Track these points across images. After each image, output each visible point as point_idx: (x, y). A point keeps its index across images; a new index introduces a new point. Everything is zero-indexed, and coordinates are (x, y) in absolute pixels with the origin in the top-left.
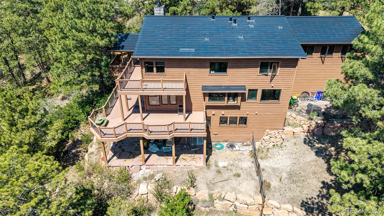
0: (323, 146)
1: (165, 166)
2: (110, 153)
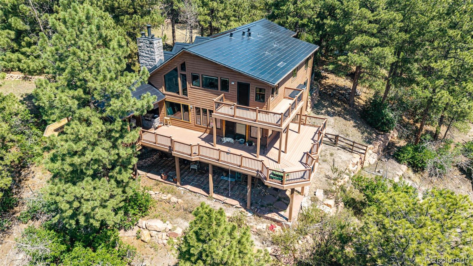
0: (325, 110)
2: (269, 215)
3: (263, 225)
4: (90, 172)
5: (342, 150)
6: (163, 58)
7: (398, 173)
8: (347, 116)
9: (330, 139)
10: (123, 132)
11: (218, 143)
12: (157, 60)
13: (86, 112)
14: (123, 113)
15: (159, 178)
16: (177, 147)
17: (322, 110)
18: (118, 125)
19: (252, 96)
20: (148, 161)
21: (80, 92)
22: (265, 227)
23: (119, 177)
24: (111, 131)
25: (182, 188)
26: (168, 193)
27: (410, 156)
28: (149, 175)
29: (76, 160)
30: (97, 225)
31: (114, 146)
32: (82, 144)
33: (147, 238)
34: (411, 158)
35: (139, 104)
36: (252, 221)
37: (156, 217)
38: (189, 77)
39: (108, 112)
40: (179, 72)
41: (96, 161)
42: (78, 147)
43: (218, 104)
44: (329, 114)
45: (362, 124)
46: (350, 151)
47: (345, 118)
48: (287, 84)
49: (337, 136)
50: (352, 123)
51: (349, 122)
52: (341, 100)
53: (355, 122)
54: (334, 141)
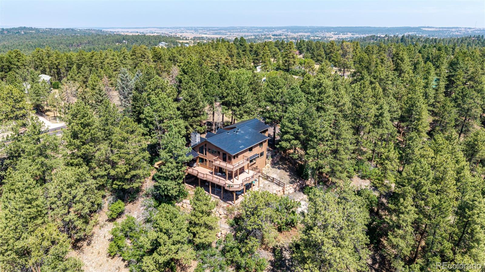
0: (278, 166)
2: (228, 202)
3: (225, 205)
4: (171, 178)
5: (276, 184)
6: (200, 141)
7: (300, 198)
8: (288, 170)
9: (271, 179)
10: (181, 167)
11: (215, 174)
12: (197, 142)
13: (172, 160)
14: (182, 161)
15: (193, 187)
16: (199, 174)
18: (180, 165)
19: (227, 158)
20: (190, 180)
21: (171, 154)
23: (178, 182)
24: (178, 166)
28: (190, 185)
29: (167, 174)
30: (170, 195)
31: (178, 171)
32: (170, 169)
33: (185, 207)
34: (308, 192)
35: (188, 158)
36: (222, 203)
38: (207, 149)
39: (178, 161)
40: (204, 147)
41: (172, 175)
42: (168, 170)
43: (215, 160)
44: (279, 168)
45: (294, 175)
46: (279, 185)
47: (286, 171)
48: (245, 154)
49: (273, 178)
50: (288, 173)
51: (287, 173)
52: (290, 162)
53: (290, 173)
54: (273, 180)
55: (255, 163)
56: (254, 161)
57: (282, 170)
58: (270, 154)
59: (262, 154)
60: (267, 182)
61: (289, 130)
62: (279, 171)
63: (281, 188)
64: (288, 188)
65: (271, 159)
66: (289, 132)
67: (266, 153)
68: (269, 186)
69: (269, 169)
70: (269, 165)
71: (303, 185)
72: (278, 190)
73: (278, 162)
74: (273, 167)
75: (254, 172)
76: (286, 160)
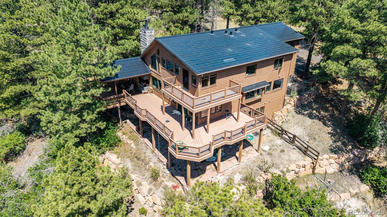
0: (309, 112)
1: (234, 167)
2: (179, 178)
3: (170, 184)
5: (298, 150)
7: (351, 190)
8: (329, 122)
9: (289, 137)
11: (169, 113)
12: (148, 45)
15: (135, 128)
16: (137, 109)
17: (305, 111)
19: (190, 81)
22: (171, 185)
25: (142, 140)
26: (132, 140)
27: (375, 178)
28: (132, 125)
34: (375, 180)
36: (167, 177)
37: (116, 153)
38: (161, 60)
40: (157, 55)
44: (310, 116)
45: (343, 134)
46: (305, 153)
47: (325, 124)
48: (235, 78)
49: (295, 136)
50: (330, 129)
51: (326, 128)
52: (335, 107)
53: (334, 130)
54: (293, 140)
55: (259, 100)
56: (257, 97)
57: (317, 121)
58: (295, 87)
59: (277, 85)
60: (279, 141)
61: (351, 34)
62: (309, 121)
63: (308, 161)
64: (325, 162)
65: (296, 97)
66: (348, 41)
67: (287, 84)
68: (282, 151)
69: (290, 115)
70: (290, 107)
71: (360, 158)
72: (301, 163)
73: (310, 104)
74: (299, 113)
75: (251, 119)
76: (327, 101)
